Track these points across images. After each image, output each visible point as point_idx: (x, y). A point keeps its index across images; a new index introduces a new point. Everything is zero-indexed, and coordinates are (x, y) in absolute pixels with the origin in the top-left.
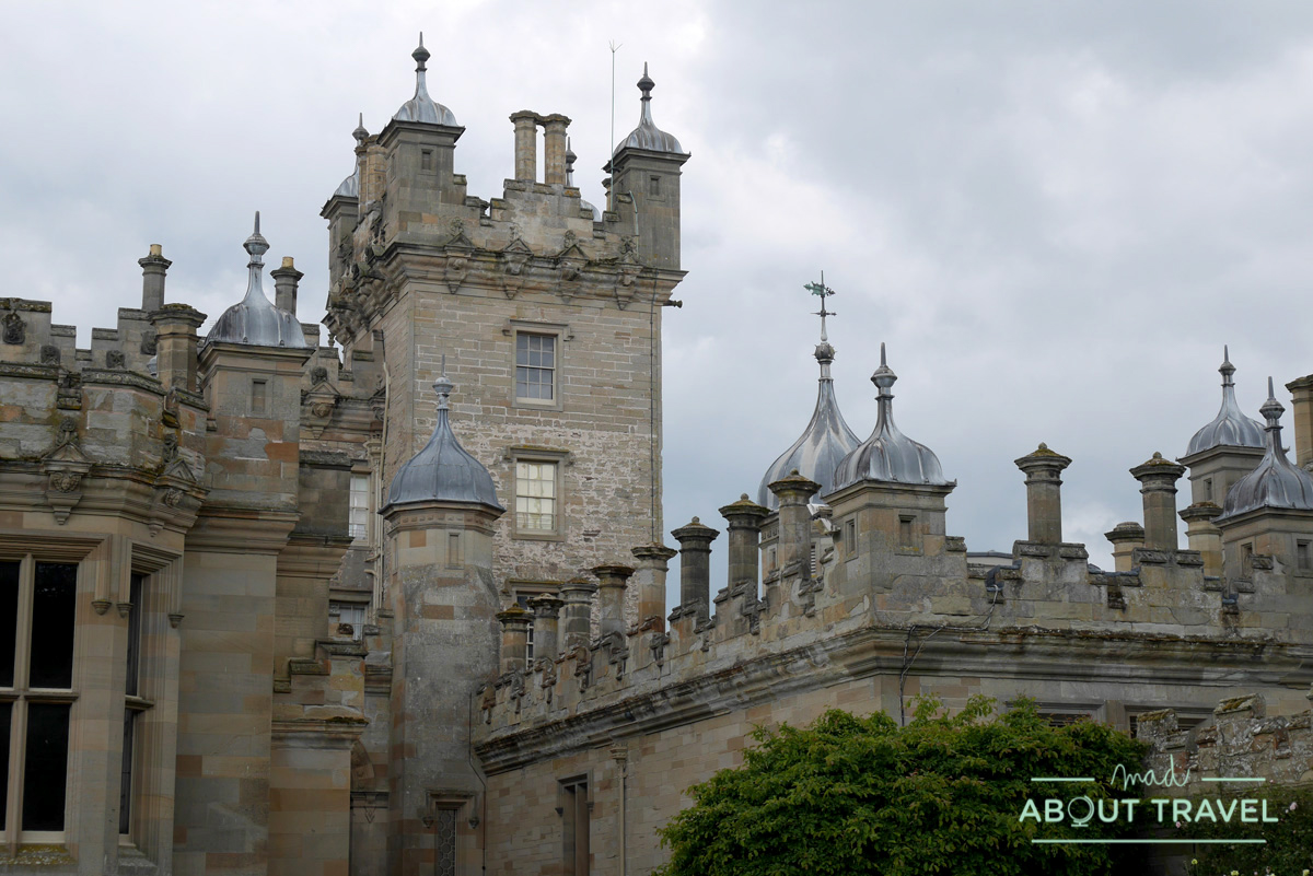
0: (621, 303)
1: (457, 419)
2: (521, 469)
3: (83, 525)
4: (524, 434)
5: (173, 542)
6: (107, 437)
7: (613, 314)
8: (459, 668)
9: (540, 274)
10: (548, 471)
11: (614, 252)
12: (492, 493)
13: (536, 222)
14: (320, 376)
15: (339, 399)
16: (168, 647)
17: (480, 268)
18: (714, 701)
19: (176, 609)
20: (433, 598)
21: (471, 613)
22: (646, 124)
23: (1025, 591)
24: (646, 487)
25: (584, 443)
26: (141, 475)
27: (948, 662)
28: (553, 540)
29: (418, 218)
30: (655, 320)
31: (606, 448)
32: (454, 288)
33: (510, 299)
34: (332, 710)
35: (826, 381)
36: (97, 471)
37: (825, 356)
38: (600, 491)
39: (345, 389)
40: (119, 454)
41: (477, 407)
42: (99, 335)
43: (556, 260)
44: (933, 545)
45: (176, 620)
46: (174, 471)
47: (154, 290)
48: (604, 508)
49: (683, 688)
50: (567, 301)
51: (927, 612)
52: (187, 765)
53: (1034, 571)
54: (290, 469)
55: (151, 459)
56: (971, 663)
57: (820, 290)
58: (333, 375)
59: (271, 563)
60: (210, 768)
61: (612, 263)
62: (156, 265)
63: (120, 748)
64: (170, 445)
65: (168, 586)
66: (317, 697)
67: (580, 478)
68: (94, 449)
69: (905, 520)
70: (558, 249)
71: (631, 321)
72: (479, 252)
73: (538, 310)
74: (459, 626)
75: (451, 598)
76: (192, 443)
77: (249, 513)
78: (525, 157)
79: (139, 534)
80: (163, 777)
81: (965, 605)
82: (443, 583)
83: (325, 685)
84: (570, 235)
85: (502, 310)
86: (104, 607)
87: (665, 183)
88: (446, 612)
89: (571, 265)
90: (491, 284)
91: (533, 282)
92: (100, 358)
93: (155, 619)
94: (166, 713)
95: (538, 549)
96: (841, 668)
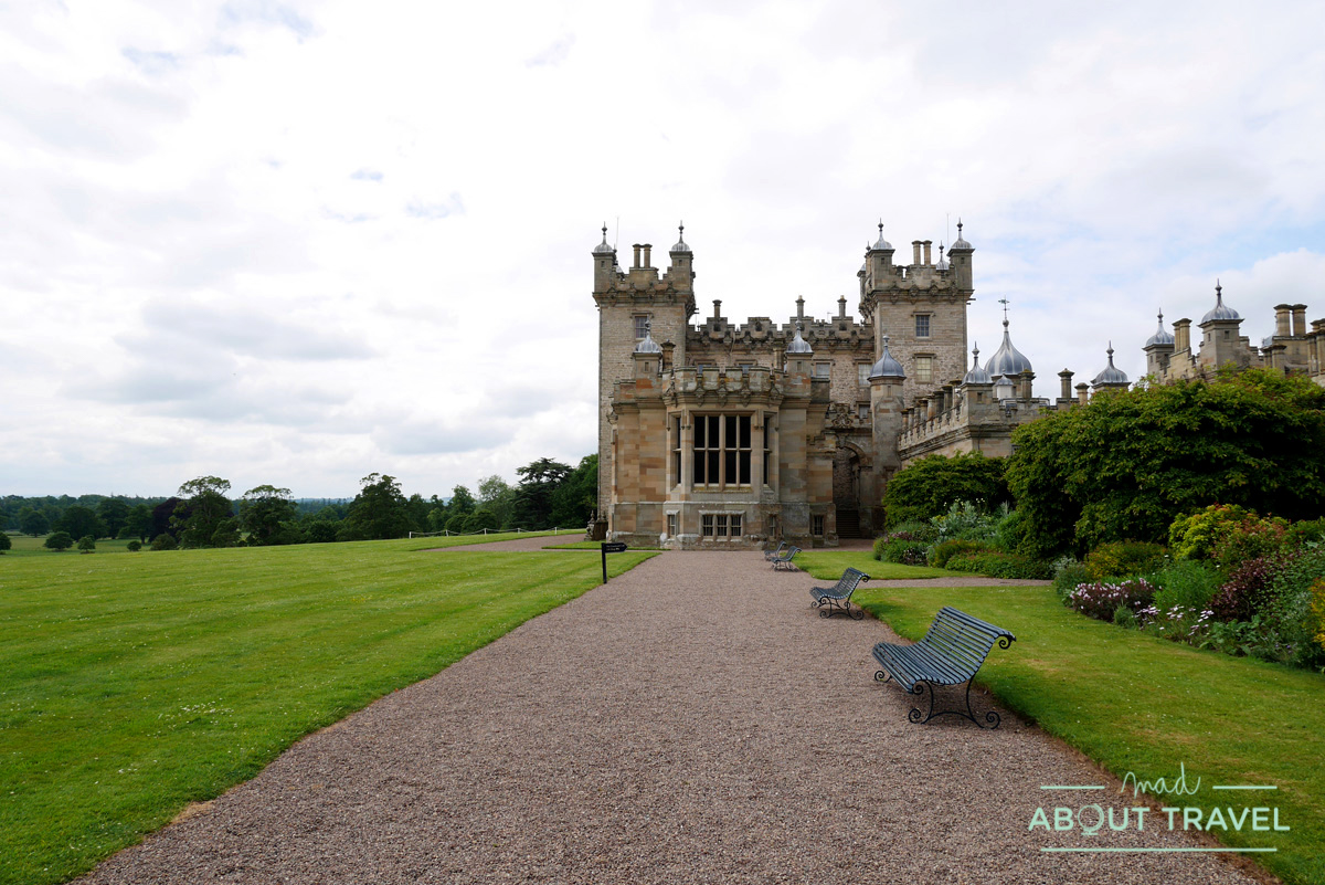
0: (952, 302)
1: (896, 345)
2: (919, 361)
3: (751, 407)
4: (919, 349)
5: (776, 409)
6: (756, 384)
7: (949, 306)
8: (892, 428)
9: (923, 296)
10: (928, 361)
11: (949, 285)
12: (902, 372)
13: (921, 278)
14: (854, 333)
15: (860, 340)
16: (775, 437)
17: (902, 295)
18: (942, 443)
19: (777, 426)
20: (883, 407)
21: (895, 411)
22: (960, 239)
23: (1018, 413)
24: (962, 364)
25: (940, 350)
26: (764, 393)
27: (993, 435)
28: (930, 383)
29: (881, 281)
30: (964, 308)
31: (947, 352)
32: (894, 303)
33: (913, 304)
34: (826, 449)
35: (1007, 332)
36: (753, 393)
37: (1006, 324)
38: (946, 366)
39: (862, 337)
40: (759, 388)
41: (903, 342)
42: (784, 326)
43: (928, 290)
44: (989, 401)
45: (777, 429)
46: (773, 391)
47: (801, 311)
48: (947, 372)
49: (936, 438)
50: (933, 303)
51: (987, 421)
52: (783, 466)
53: (1021, 407)
54: (809, 386)
55: (767, 388)
56: (1001, 435)
57: (1004, 302)
58: (858, 333)
59: (805, 411)
60: (791, 466)
61: (947, 290)
62: (801, 302)
63: (763, 463)
64: (772, 384)
65: (775, 421)
66: (822, 446)
67: (939, 362)
68: (752, 387)
69: (980, 394)
70: (929, 286)
71: (955, 308)
72: (901, 290)
73: (923, 308)
74: (892, 415)
75: (889, 406)
76: (778, 383)
77: (798, 398)
78: (917, 257)
79: (765, 408)
80: (775, 470)
81: (998, 418)
82: (886, 402)
83: (824, 442)
84: (933, 281)
85: (911, 309)
86: (757, 428)
87: (966, 260)
88: (887, 411)
89: (934, 292)
90: (907, 300)
91: (920, 298)
92: (785, 333)
93: (771, 429)
94: (776, 453)
95: (925, 386)
96: (963, 436)
